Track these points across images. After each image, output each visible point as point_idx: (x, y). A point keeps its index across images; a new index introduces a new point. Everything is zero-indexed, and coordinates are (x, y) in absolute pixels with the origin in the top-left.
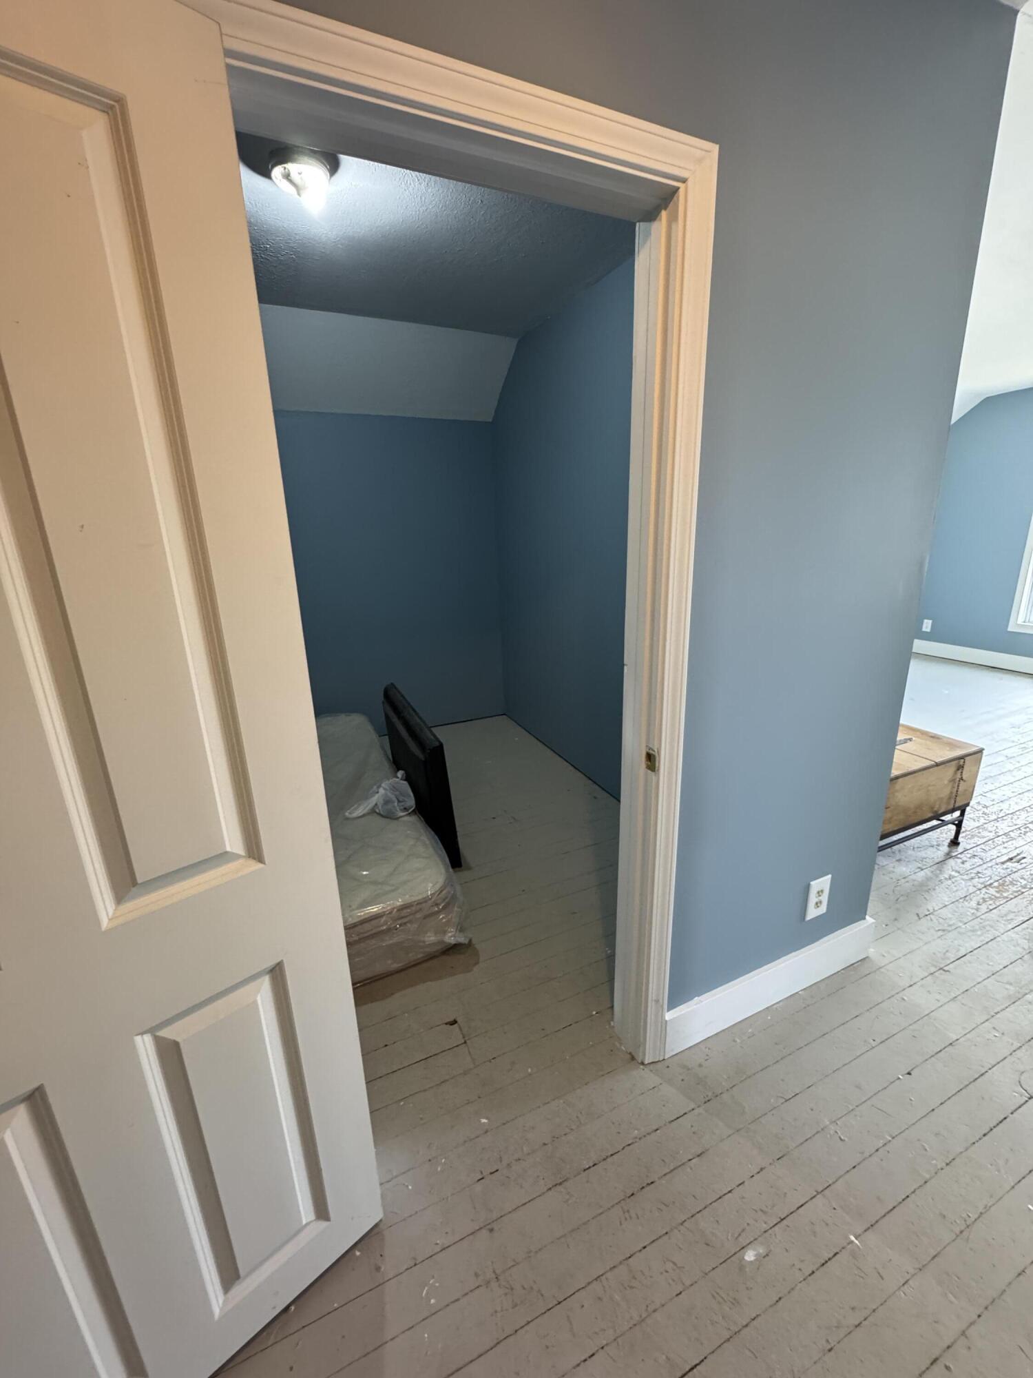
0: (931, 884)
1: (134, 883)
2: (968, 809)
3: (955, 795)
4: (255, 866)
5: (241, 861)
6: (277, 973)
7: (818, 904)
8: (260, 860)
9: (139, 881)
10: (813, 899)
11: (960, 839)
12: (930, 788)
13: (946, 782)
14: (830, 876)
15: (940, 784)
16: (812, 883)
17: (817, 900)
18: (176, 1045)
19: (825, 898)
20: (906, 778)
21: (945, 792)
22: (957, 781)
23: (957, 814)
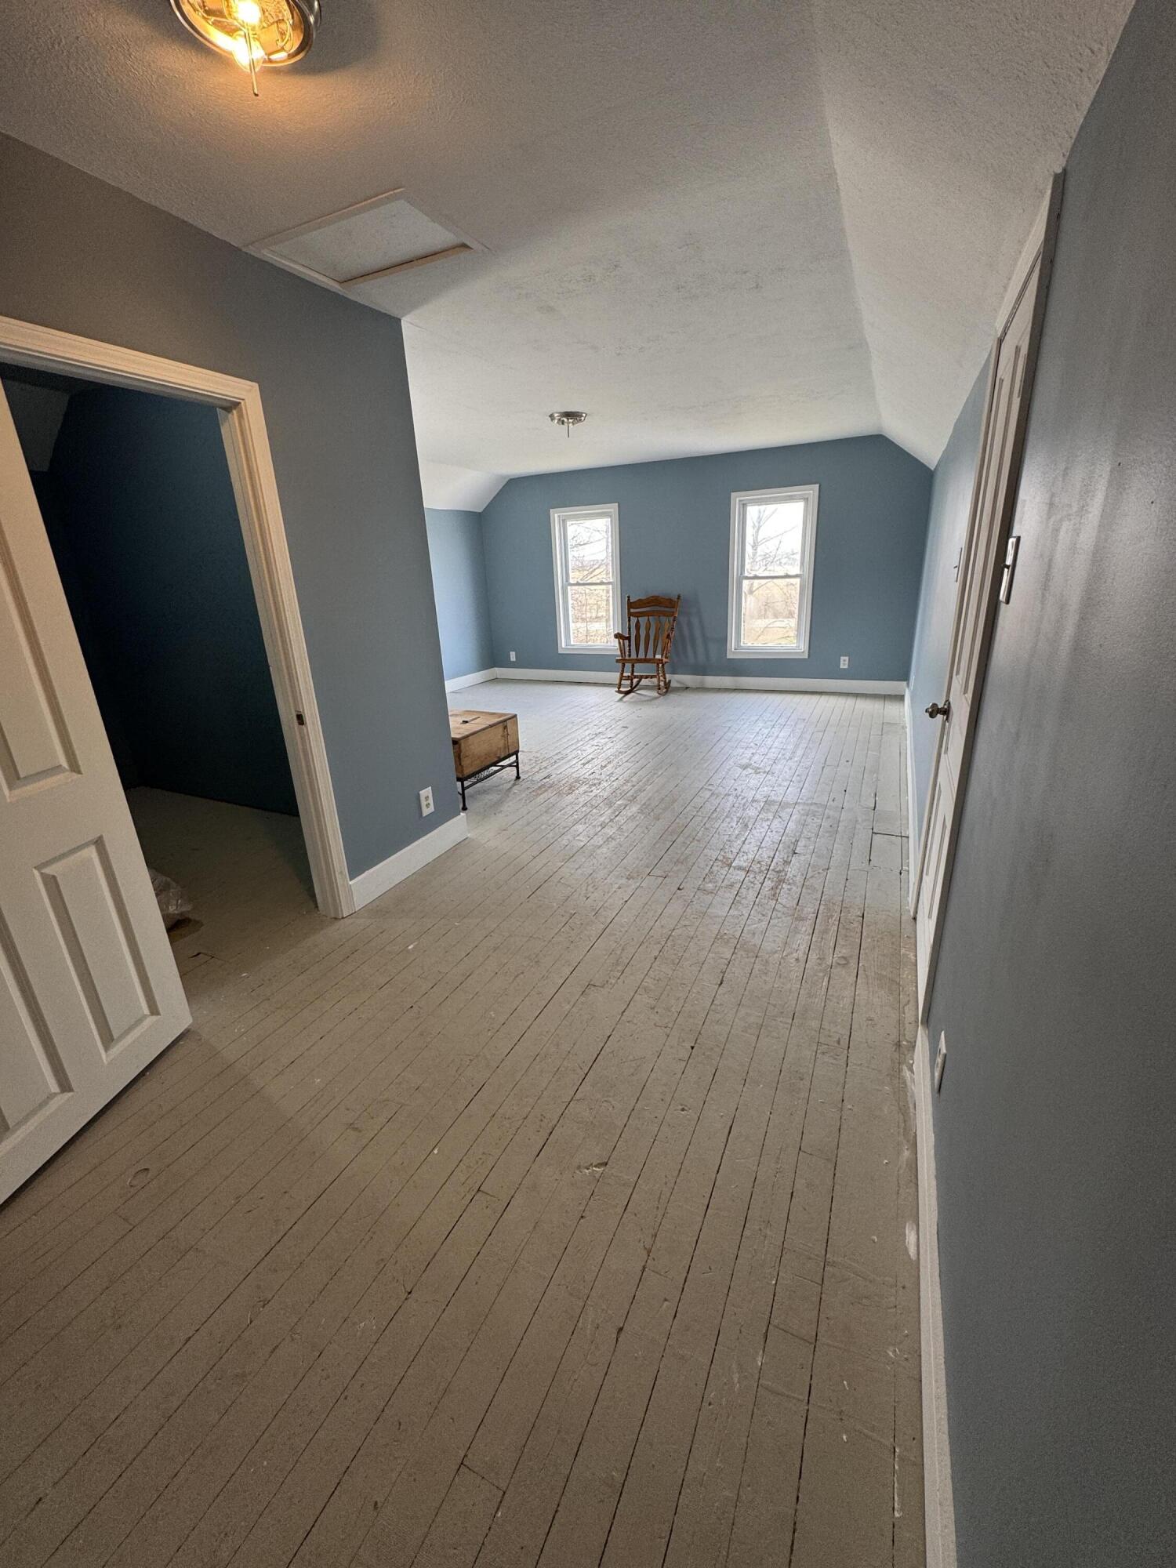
0: (504, 799)
1: (19, 778)
2: (519, 754)
3: (506, 746)
4: (75, 776)
5: (67, 773)
6: (99, 843)
7: (428, 805)
8: (79, 772)
9: (22, 776)
10: (424, 803)
11: (520, 775)
12: (491, 741)
13: (500, 737)
14: (430, 788)
15: (496, 739)
16: (421, 792)
17: (426, 803)
18: (54, 877)
19: (431, 801)
20: (474, 736)
21: (501, 744)
22: (506, 736)
23: (513, 758)
